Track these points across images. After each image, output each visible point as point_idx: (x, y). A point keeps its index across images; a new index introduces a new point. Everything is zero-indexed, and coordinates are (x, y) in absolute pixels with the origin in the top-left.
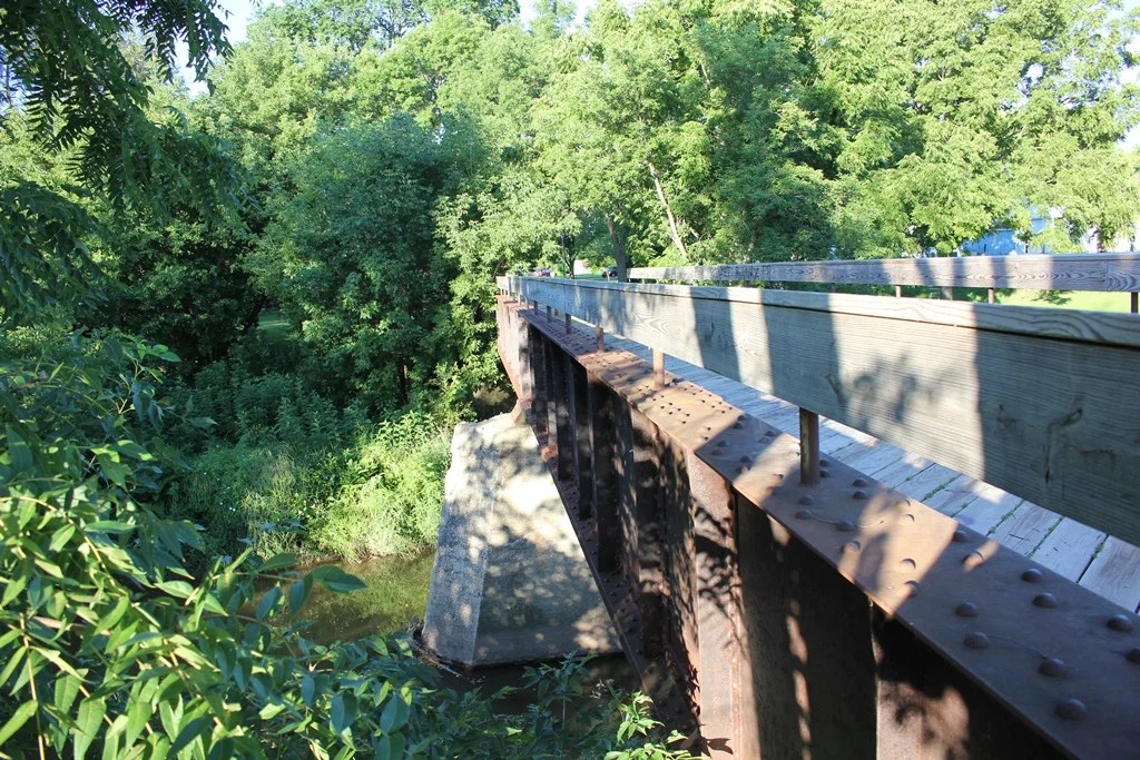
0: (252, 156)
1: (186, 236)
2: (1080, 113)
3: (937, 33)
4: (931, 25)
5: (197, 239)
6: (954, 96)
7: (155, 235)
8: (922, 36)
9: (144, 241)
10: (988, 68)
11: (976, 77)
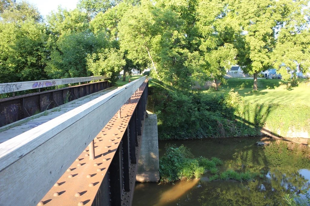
0: (50, 41)
1: (32, 61)
2: (295, 36)
3: (250, 12)
4: (248, 9)
5: (35, 62)
6: (254, 30)
7: (24, 60)
8: (245, 12)
9: (21, 62)
10: (264, 22)
11: (260, 24)
